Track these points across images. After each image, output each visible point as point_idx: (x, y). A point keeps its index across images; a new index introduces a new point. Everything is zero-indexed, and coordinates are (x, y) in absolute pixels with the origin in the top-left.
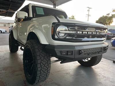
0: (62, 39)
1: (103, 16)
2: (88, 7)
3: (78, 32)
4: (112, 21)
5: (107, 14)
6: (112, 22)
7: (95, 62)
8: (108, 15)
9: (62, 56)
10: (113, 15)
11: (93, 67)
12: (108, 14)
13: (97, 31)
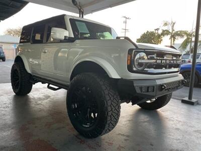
0: (140, 70)
1: (148, 31)
2: (125, 17)
3: (158, 61)
4: (162, 40)
5: (155, 30)
6: (160, 41)
7: (164, 102)
8: (157, 32)
9: (142, 93)
10: (164, 31)
11: (159, 110)
12: (157, 29)
13: (174, 58)
